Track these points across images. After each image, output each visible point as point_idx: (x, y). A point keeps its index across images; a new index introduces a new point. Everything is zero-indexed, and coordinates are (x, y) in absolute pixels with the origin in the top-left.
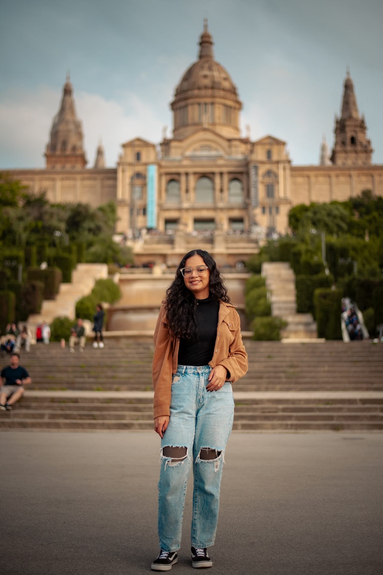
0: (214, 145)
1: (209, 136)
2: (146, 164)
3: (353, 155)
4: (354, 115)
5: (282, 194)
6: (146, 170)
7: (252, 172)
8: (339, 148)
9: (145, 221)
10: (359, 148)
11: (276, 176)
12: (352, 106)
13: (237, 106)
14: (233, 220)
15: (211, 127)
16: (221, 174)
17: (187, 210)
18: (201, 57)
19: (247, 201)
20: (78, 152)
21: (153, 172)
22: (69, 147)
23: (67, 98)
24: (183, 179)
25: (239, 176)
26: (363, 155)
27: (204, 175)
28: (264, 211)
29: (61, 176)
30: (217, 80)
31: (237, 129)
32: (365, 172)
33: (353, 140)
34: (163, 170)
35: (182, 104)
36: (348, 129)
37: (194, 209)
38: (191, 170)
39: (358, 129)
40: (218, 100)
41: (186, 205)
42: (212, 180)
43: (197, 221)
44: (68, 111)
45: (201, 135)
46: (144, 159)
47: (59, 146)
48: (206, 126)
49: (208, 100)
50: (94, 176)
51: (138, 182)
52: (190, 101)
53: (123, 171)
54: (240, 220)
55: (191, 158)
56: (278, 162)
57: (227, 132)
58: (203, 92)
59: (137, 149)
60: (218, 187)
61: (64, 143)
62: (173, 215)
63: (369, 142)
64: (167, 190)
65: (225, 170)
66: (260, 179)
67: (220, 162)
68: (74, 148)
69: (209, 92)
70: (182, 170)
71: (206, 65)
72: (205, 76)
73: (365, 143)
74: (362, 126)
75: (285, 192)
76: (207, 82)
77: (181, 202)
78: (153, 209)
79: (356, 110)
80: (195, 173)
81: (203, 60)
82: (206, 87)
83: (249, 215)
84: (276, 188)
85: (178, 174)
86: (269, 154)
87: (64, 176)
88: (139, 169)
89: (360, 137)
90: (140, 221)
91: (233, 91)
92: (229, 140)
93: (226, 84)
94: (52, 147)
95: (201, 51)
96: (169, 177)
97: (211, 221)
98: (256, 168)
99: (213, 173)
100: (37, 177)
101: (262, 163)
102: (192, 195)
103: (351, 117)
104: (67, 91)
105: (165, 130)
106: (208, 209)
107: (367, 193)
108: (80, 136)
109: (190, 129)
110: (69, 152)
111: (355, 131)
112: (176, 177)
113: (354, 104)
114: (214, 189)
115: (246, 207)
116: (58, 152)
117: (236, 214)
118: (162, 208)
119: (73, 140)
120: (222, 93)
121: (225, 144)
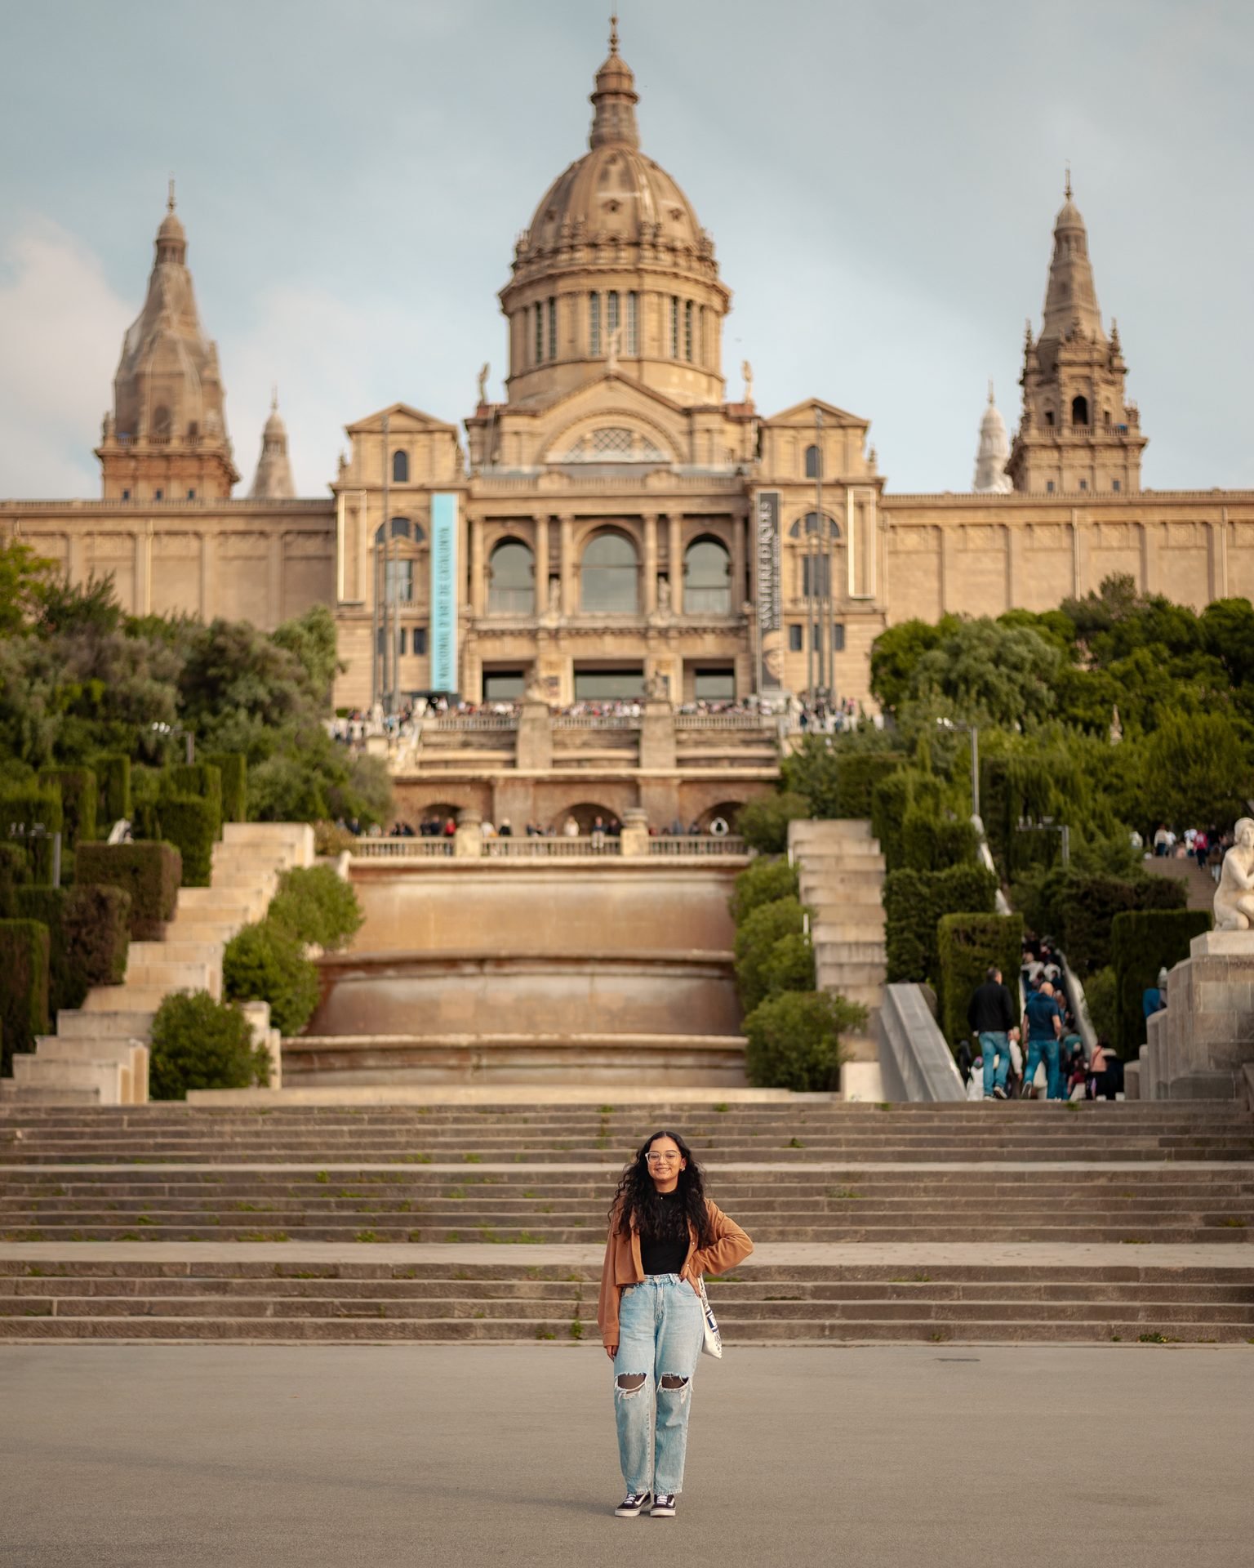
0: (640, 428)
1: (626, 398)
2: (426, 490)
3: (1082, 457)
4: (1086, 328)
5: (852, 591)
6: (428, 509)
7: (761, 517)
8: (1034, 436)
9: (426, 671)
10: (1099, 437)
11: (836, 529)
12: (1078, 299)
13: (716, 302)
14: (698, 669)
15: (631, 372)
16: (663, 520)
17: (555, 634)
18: (596, 141)
19: (747, 608)
20: (209, 445)
21: (447, 514)
22: (179, 428)
23: (169, 268)
24: (543, 534)
25: (717, 529)
26: (1116, 457)
27: (607, 526)
28: (797, 645)
29: (152, 525)
30: (648, 217)
31: (713, 376)
32: (1116, 515)
33: (1081, 408)
34: (479, 510)
35: (541, 294)
36: (1065, 373)
37: (577, 633)
38: (565, 510)
39: (1097, 374)
40: (649, 282)
41: (550, 621)
42: (635, 543)
43: (583, 670)
44: (171, 312)
45: (599, 396)
46: (418, 474)
47: (144, 427)
48: (614, 366)
49: (622, 284)
50: (257, 525)
51: (401, 546)
52: (563, 286)
53: (353, 512)
54: (724, 669)
55: (567, 470)
56: (841, 485)
57: (682, 386)
58: (606, 256)
59: (399, 442)
60: (652, 564)
61: (162, 416)
62: (512, 650)
63: (1132, 414)
64: (489, 573)
65: (673, 509)
66: (785, 538)
67: (657, 484)
68: (193, 431)
69: (627, 255)
70: (538, 510)
71: (615, 169)
72: (614, 206)
73: (1118, 419)
74: (1111, 363)
75: (863, 583)
76: (618, 223)
77: (535, 613)
78: (447, 633)
79: (1095, 314)
80: (579, 518)
81: (606, 152)
82: (614, 241)
83: (748, 650)
84: (835, 564)
85: (529, 520)
86: (813, 456)
87: (165, 525)
88: (404, 504)
89: (1104, 399)
90: (407, 671)
91: (703, 254)
92: (688, 412)
93: (679, 232)
94: (123, 426)
95: (596, 124)
96: (499, 532)
97: (634, 669)
98: (773, 502)
99: (638, 518)
100: (75, 527)
101: (788, 485)
102: (571, 586)
103: (1074, 335)
104: (169, 248)
105: (483, 376)
106: (621, 633)
107: (1117, 588)
108: (213, 390)
109: (563, 376)
110: (175, 446)
111: (1088, 379)
112: (518, 531)
113: (1088, 290)
114: (640, 569)
115: (739, 627)
116: (143, 446)
117: (708, 648)
118: (474, 629)
119: (190, 406)
120: (666, 258)
121: (676, 425)
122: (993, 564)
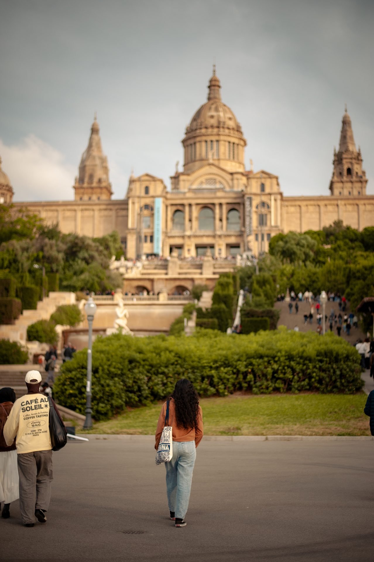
0: (218, 179)
1: (214, 170)
2: (153, 197)
3: (349, 185)
4: (351, 148)
5: (273, 224)
6: (153, 202)
7: (247, 203)
8: (336, 179)
9: (153, 247)
10: (354, 179)
11: (269, 207)
12: (348, 140)
13: (242, 143)
14: (230, 246)
15: (216, 163)
16: (221, 205)
17: (189, 237)
18: (209, 99)
19: (243, 229)
20: (104, 184)
21: (159, 204)
22: (95, 180)
23: (95, 137)
24: (187, 209)
25: (236, 207)
26: (359, 185)
27: (205, 206)
28: (257, 239)
29: (81, 207)
30: (222, 120)
31: (241, 163)
32: (351, 202)
33: (349, 171)
34: (169, 202)
35: (191, 141)
36: (344, 161)
37: (195, 236)
38: (193, 202)
39: (354, 161)
40: (222, 138)
41: (188, 233)
42: (213, 211)
43: (198, 247)
44: (94, 148)
45: (206, 169)
46: (152, 192)
47: (86, 180)
48: (211, 161)
49: (214, 138)
50: (109, 207)
51: (146, 212)
52: (198, 139)
53: (133, 203)
54: (236, 246)
55: (195, 191)
56: (270, 194)
57: (231, 166)
58: (210, 131)
59: (146, 184)
60: (217, 216)
61: (91, 177)
62: (178, 241)
63: (364, 173)
64: (173, 220)
65: (223, 201)
66: (254, 209)
67: (219, 194)
68: (100, 181)
69: (216, 130)
70: (186, 202)
71: (213, 107)
72: (212, 117)
73: (360, 174)
74: (358, 158)
75: (276, 221)
76: (213, 122)
77: (184, 230)
78: (159, 237)
79: (353, 144)
80: (197, 204)
81: (212, 102)
82: (212, 127)
83: (243, 241)
84: (268, 216)
85: (183, 205)
86: (263, 187)
87: (84, 207)
88: (148, 201)
89: (356, 168)
90: (146, 248)
91: (238, 129)
92: (232, 174)
93: (231, 124)
94: (81, 180)
95: (209, 94)
96: (175, 208)
97: (212, 247)
98: (250, 199)
99: (214, 204)
100: (60, 208)
101: (255, 194)
102: (195, 223)
103: (347, 150)
104: (94, 131)
105: (177, 164)
106: (208, 236)
107: (338, 223)
108: (106, 169)
109: (197, 164)
110: (95, 185)
111: (351, 163)
112: (180, 208)
113: (352, 138)
114: (214, 218)
115: (241, 235)
116: (85, 185)
117: (233, 240)
118: (167, 235)
119: (99, 174)
120: (227, 131)
121: (228, 177)
122: (316, 216)
